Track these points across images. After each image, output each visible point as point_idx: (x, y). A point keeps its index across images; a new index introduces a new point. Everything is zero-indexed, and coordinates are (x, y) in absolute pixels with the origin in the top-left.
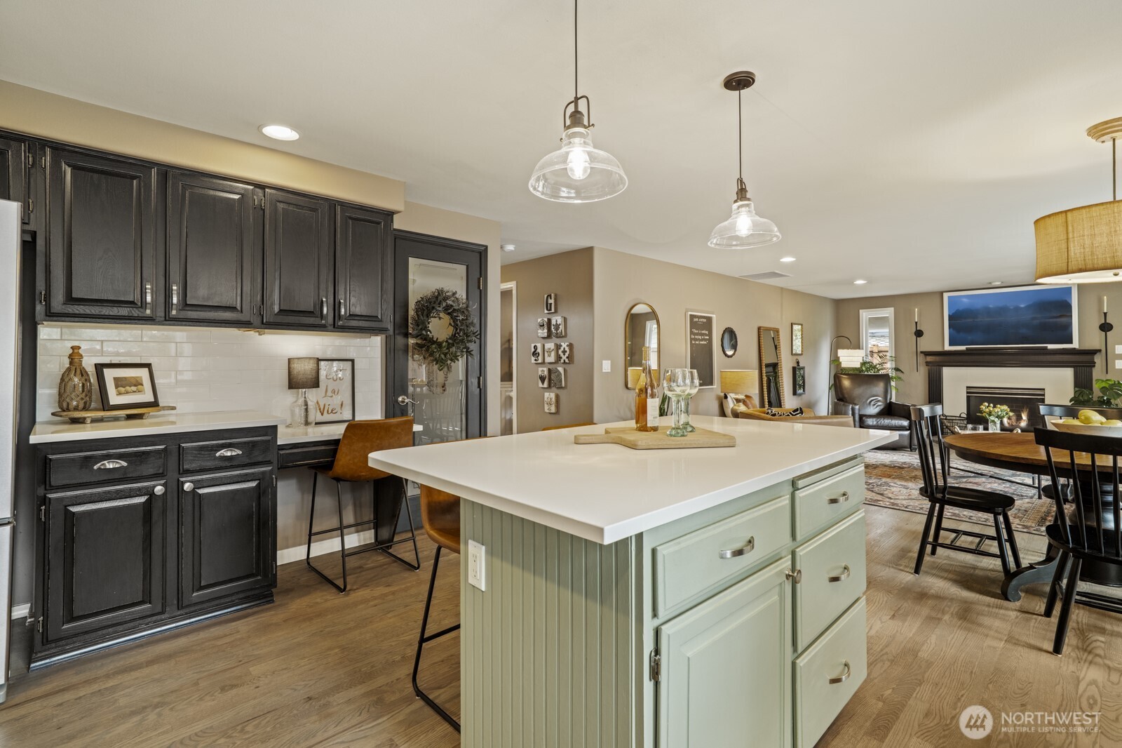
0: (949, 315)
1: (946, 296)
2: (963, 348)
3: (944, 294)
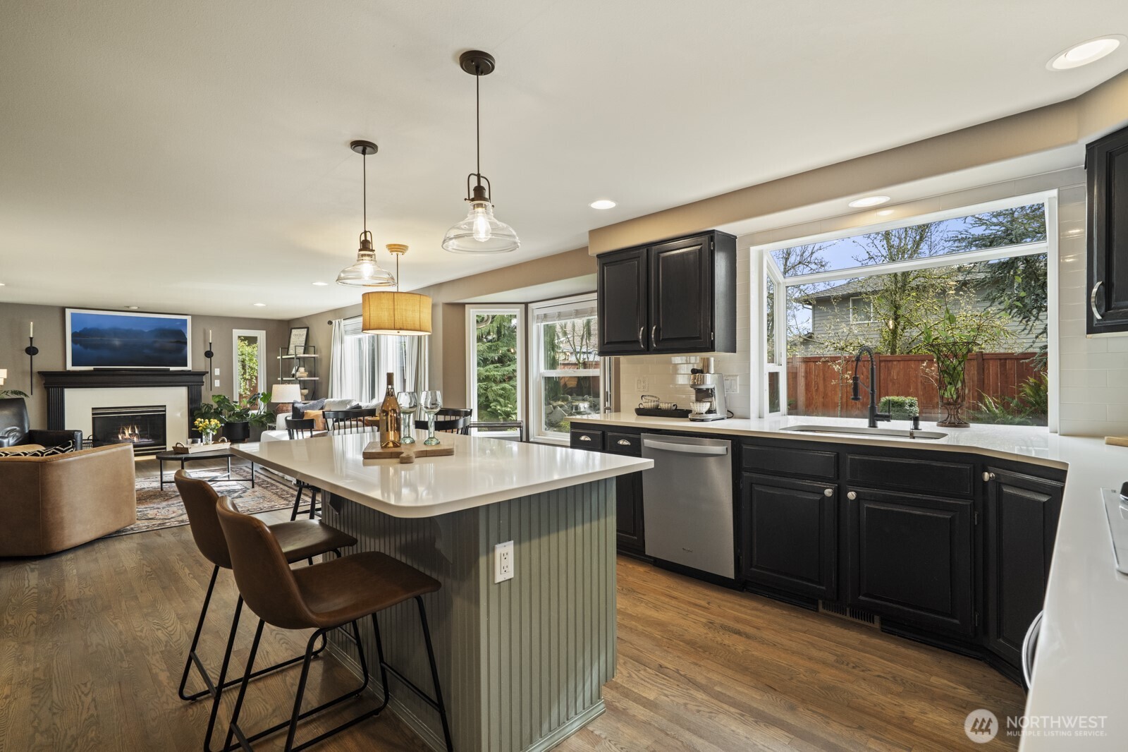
1: (68, 312)
2: (91, 368)
3: (67, 310)
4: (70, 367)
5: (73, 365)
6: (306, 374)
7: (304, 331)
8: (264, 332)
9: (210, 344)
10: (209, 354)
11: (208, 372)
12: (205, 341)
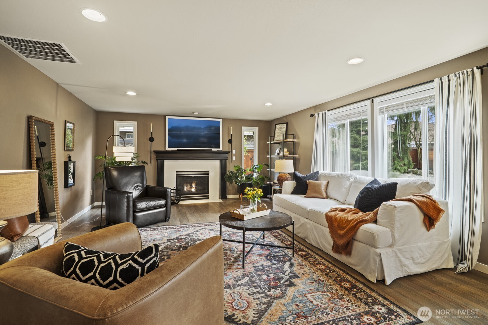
0: (168, 129)
1: (167, 118)
2: (176, 149)
3: (167, 116)
4: (167, 149)
5: (169, 147)
6: (288, 153)
7: (285, 126)
8: (258, 128)
9: (231, 135)
10: (230, 141)
11: (230, 152)
12: (229, 134)
